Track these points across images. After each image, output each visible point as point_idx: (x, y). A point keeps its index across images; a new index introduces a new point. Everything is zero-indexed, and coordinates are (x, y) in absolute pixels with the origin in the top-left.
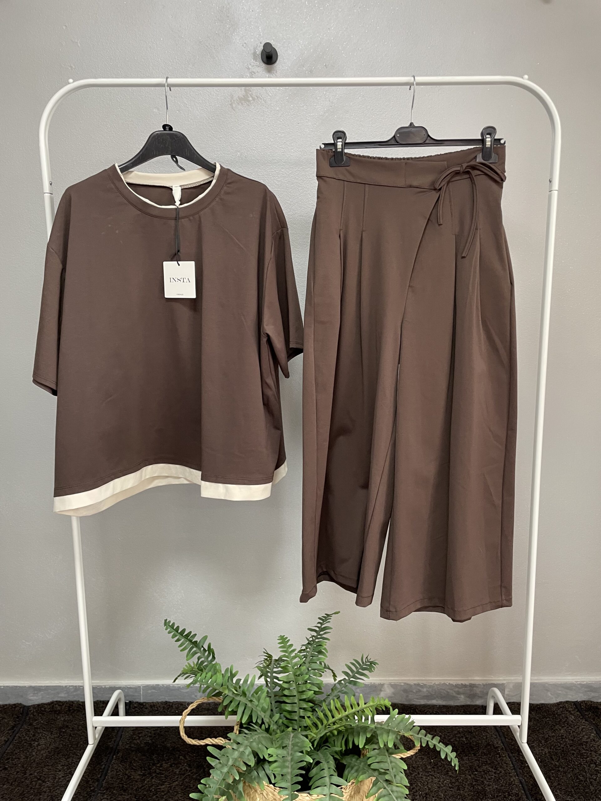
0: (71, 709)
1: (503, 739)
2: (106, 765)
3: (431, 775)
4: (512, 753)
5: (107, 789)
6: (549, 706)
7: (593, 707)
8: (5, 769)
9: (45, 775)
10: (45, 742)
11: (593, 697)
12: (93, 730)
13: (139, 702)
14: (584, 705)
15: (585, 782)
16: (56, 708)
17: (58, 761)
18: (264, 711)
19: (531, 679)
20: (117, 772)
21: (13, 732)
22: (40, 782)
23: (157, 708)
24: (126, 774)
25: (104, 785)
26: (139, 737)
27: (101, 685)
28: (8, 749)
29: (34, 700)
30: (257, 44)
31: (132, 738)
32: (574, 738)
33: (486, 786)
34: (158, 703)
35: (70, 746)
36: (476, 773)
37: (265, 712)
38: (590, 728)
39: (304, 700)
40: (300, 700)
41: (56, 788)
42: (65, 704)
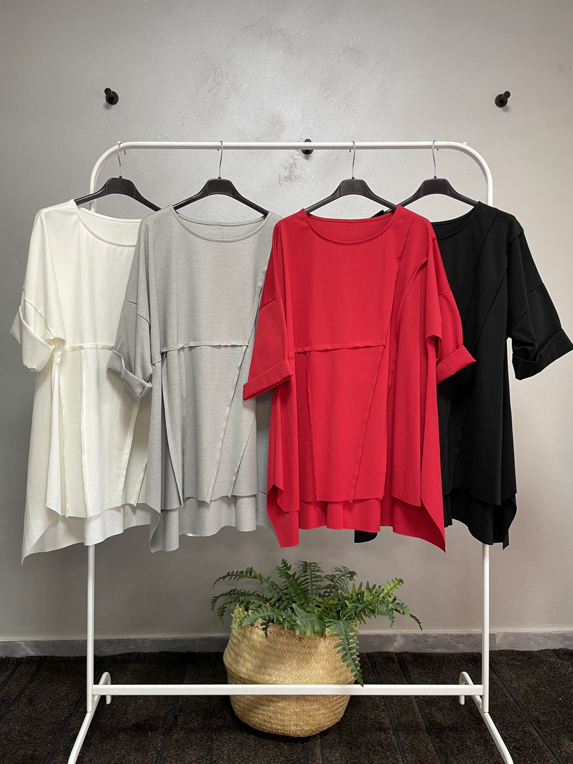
1: (498, 674)
7: (569, 653)
11: (568, 645)
14: (561, 652)
34: (211, 653)
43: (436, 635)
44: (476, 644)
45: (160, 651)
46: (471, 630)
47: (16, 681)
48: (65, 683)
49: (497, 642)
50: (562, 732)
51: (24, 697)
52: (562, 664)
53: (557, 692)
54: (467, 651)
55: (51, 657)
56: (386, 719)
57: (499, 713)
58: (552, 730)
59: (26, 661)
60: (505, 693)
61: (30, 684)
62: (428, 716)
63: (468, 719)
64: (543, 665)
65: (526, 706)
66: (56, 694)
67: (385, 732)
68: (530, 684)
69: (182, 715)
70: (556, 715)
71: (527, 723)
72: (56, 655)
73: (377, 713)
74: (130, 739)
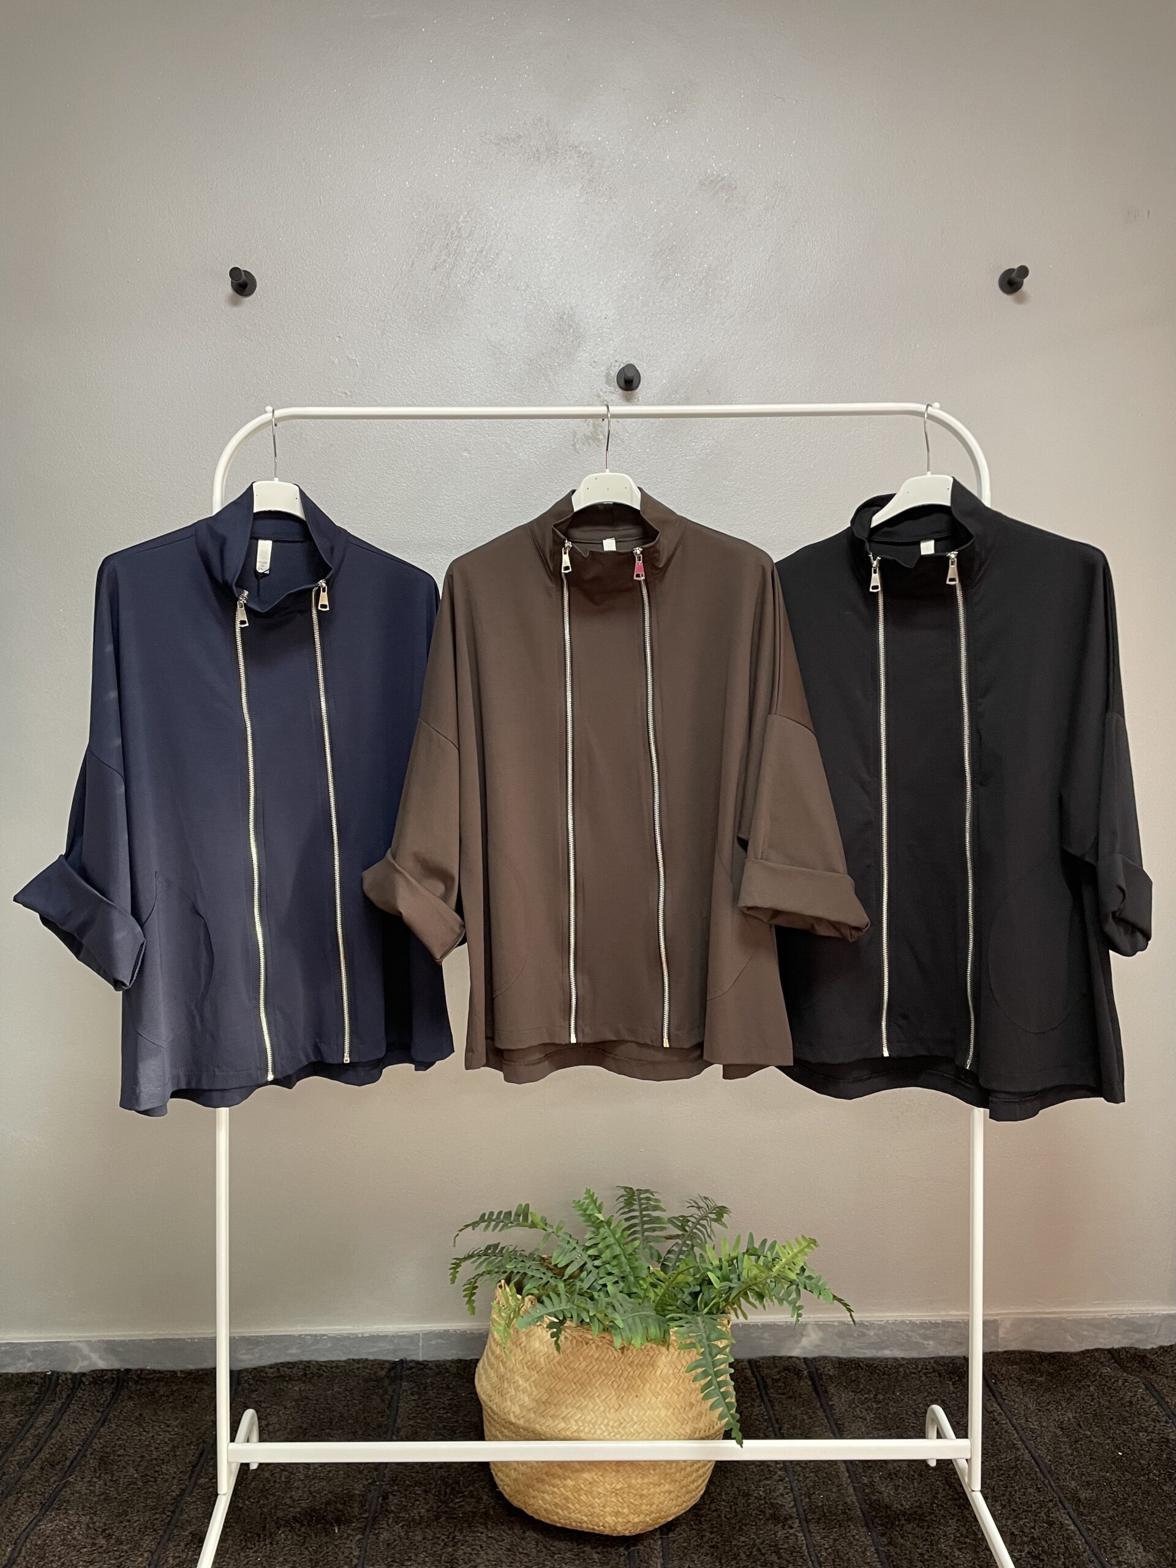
1: (1000, 1400)
6: (1070, 1355)
7: (1139, 1356)
11: (1138, 1341)
13: (418, 1360)
14: (1125, 1354)
16: (284, 1372)
30: (613, 365)
42: (298, 1366)
43: (883, 1323)
44: (959, 1340)
45: (349, 1359)
46: (950, 1313)
47: (74, 1422)
48: (168, 1426)
49: (1001, 1334)
50: (1120, 1522)
51: (91, 1454)
52: (1126, 1381)
53: (1114, 1438)
54: (942, 1354)
55: (139, 1372)
56: (786, 1496)
57: (1001, 1483)
58: (1103, 1519)
59: (91, 1379)
60: (1015, 1442)
61: (101, 1427)
62: (867, 1491)
63: (944, 1497)
64: (1089, 1383)
65: (1053, 1468)
66: (153, 1449)
67: (784, 1525)
68: (1062, 1422)
69: (396, 1491)
70: (1111, 1488)
71: (1055, 1505)
72: (148, 1368)
73: (768, 1485)
74: (299, 1541)
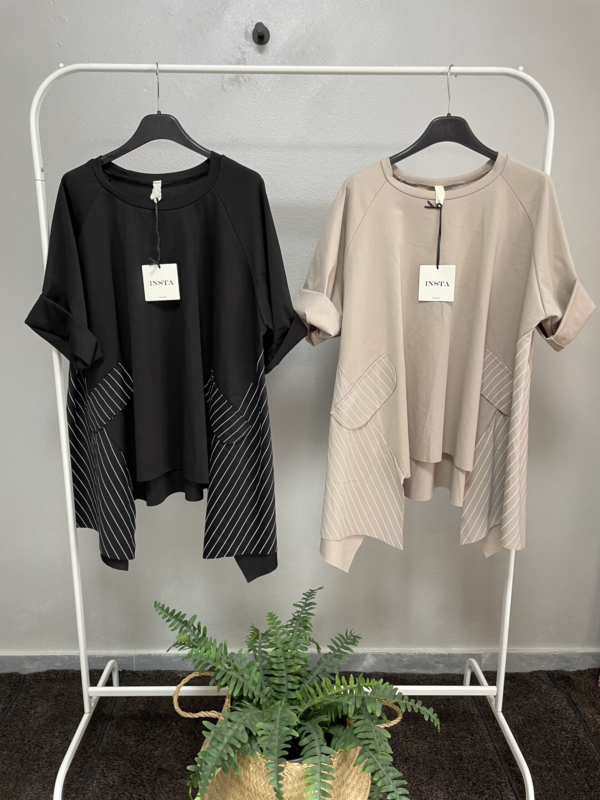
0: (66, 677)
1: (479, 706)
2: (101, 731)
3: (411, 741)
4: (488, 720)
5: (103, 755)
6: (523, 675)
7: (565, 677)
8: (4, 736)
9: (43, 741)
10: (42, 710)
11: (565, 667)
12: (89, 699)
13: (132, 670)
14: (557, 675)
15: (556, 748)
16: (52, 676)
17: (54, 728)
18: (254, 684)
19: (507, 650)
20: (112, 738)
21: (11, 700)
22: (38, 748)
23: (149, 676)
24: (121, 740)
25: (100, 751)
26: (133, 704)
27: (95, 654)
28: (6, 717)
29: (29, 669)
30: (248, 23)
31: (126, 705)
32: (547, 706)
33: (462, 751)
34: (150, 671)
35: (66, 713)
36: (453, 739)
37: (255, 686)
38: (562, 697)
39: (291, 674)
40: (288, 674)
41: (53, 755)
42: (61, 672)
43: (412, 654)
